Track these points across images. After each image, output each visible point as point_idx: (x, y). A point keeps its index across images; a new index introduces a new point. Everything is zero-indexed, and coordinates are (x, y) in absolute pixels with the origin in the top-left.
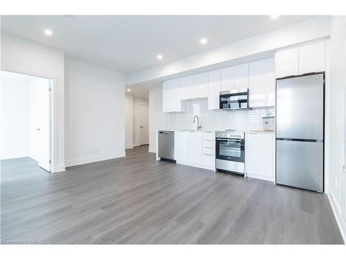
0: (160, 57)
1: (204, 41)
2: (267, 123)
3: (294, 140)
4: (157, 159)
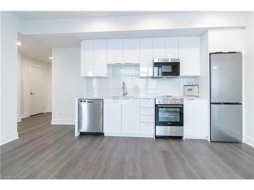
2: (191, 90)
3: (224, 104)
4: (77, 134)
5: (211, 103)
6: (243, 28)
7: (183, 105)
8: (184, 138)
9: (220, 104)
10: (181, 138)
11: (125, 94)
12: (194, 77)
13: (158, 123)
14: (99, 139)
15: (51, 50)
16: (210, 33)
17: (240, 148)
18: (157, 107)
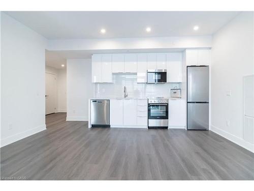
0: (103, 31)
1: (148, 30)
2: (175, 93)
3: (197, 102)
4: (90, 126)
5: (187, 102)
6: (210, 48)
7: (168, 104)
8: (169, 128)
9: (194, 102)
10: (166, 128)
11: (126, 96)
12: (179, 83)
13: (150, 117)
14: (106, 129)
15: (66, 60)
16: (187, 51)
17: (207, 134)
18: (149, 105)
